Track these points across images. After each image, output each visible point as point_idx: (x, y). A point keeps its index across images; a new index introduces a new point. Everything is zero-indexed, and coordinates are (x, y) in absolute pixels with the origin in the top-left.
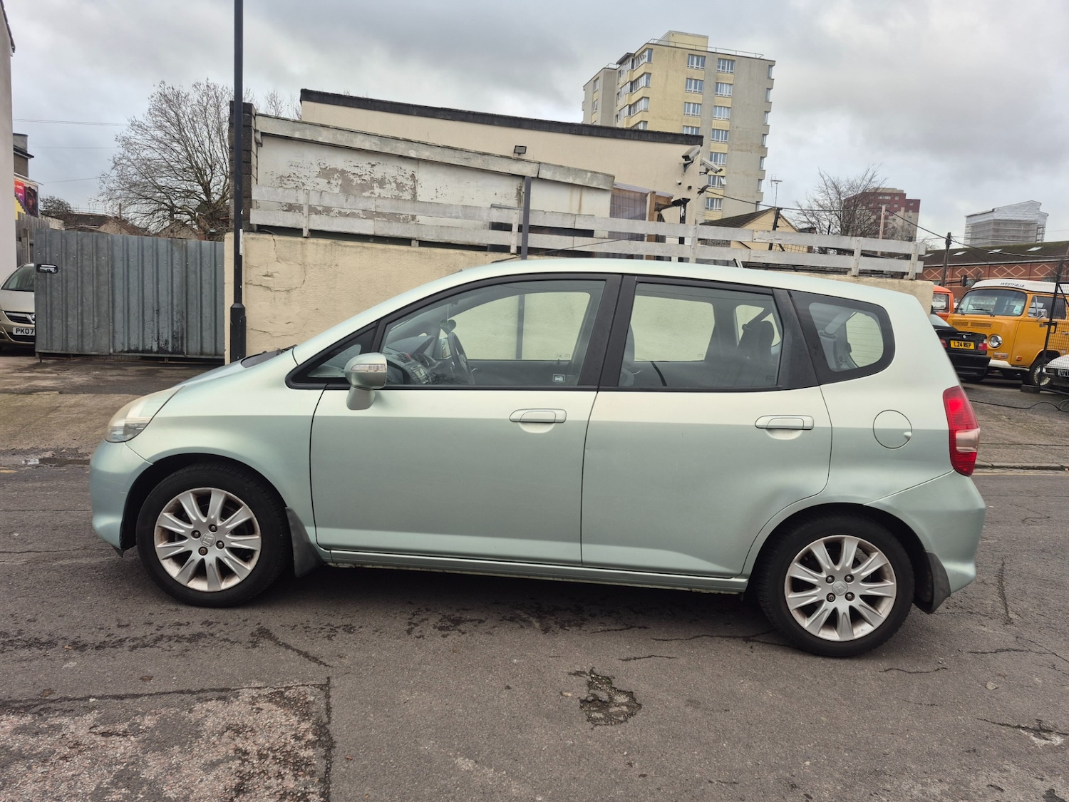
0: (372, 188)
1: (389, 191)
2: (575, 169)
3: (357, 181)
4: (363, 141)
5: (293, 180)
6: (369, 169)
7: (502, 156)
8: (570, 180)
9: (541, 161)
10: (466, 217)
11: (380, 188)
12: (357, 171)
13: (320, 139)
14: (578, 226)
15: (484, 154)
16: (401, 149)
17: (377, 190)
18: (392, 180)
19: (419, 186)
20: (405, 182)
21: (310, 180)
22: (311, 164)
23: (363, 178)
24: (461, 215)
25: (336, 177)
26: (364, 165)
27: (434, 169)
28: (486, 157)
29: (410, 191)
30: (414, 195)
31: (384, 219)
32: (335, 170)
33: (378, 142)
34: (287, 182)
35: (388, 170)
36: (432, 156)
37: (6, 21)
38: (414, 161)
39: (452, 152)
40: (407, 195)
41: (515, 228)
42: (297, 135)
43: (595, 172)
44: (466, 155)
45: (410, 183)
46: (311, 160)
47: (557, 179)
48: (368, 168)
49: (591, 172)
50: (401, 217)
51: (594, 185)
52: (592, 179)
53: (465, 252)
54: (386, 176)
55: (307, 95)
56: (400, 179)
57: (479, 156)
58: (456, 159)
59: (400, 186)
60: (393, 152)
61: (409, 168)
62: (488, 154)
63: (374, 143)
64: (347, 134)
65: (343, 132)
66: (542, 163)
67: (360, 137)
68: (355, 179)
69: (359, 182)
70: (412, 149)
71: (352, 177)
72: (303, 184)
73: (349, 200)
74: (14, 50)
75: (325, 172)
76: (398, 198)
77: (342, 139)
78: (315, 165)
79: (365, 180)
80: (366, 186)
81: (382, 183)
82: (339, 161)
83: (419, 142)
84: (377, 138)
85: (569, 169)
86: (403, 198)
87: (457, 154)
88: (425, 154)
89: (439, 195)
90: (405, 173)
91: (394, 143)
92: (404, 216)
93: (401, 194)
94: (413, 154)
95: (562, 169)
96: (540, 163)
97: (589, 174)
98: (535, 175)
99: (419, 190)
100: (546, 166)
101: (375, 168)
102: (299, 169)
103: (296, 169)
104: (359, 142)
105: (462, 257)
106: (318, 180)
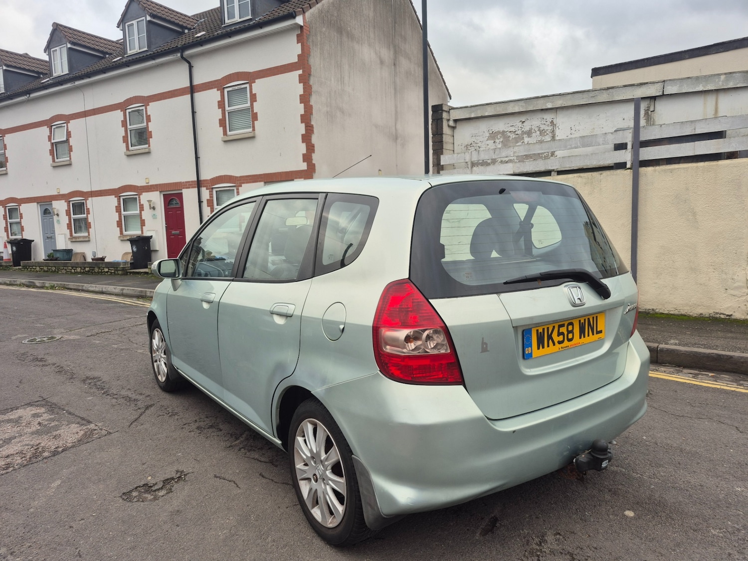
0: (523, 138)
1: (536, 137)
2: (705, 76)
3: (513, 136)
4: (514, 107)
5: (473, 146)
6: (520, 126)
7: (625, 86)
8: (700, 88)
9: (665, 79)
10: (584, 146)
11: (528, 137)
12: (512, 129)
13: (487, 114)
14: (698, 131)
15: (608, 88)
16: (541, 105)
17: (526, 140)
18: (537, 129)
19: (557, 128)
20: (546, 128)
21: (483, 143)
22: (484, 132)
23: (516, 133)
24: (579, 145)
25: (499, 137)
26: (517, 124)
27: (569, 112)
28: (611, 90)
29: (550, 134)
30: (553, 137)
31: (531, 160)
32: (499, 132)
33: (524, 104)
34: (471, 148)
35: (534, 122)
36: (564, 103)
37: (445, 83)
38: (553, 111)
39: (580, 95)
40: (548, 138)
41: (629, 146)
42: (473, 116)
43: (730, 73)
44: (592, 94)
45: (550, 128)
46: (483, 128)
47: (684, 91)
48: (520, 124)
49: (725, 74)
50: (543, 155)
51: (731, 85)
52: (727, 80)
53: (582, 175)
54: (533, 127)
55: (596, 72)
56: (543, 127)
57: (604, 91)
58: (584, 100)
59: (542, 132)
60: (535, 109)
61: (548, 117)
62: (612, 88)
63: (522, 106)
64: (502, 105)
65: (500, 104)
66: (667, 80)
67: (512, 104)
68: (511, 136)
69: (514, 137)
70: (549, 102)
71: (509, 134)
72: (479, 147)
73: (496, 152)
74: (451, 99)
75: (492, 135)
76: (541, 142)
77: (500, 110)
78: (486, 132)
79: (517, 134)
80: (519, 138)
81: (529, 133)
82: (500, 125)
83: (553, 95)
84: (523, 101)
85: (697, 78)
86: (545, 140)
87: (585, 95)
88: (559, 103)
89: (573, 131)
90: (546, 122)
91: (535, 102)
92: (545, 154)
93: (543, 138)
94: (549, 106)
95: (690, 80)
96: (664, 81)
97: (723, 77)
98: (661, 93)
99: (557, 132)
100: (671, 82)
101: (525, 124)
102: (477, 138)
103: (475, 138)
104: (511, 109)
105: (580, 179)
106: (489, 142)
